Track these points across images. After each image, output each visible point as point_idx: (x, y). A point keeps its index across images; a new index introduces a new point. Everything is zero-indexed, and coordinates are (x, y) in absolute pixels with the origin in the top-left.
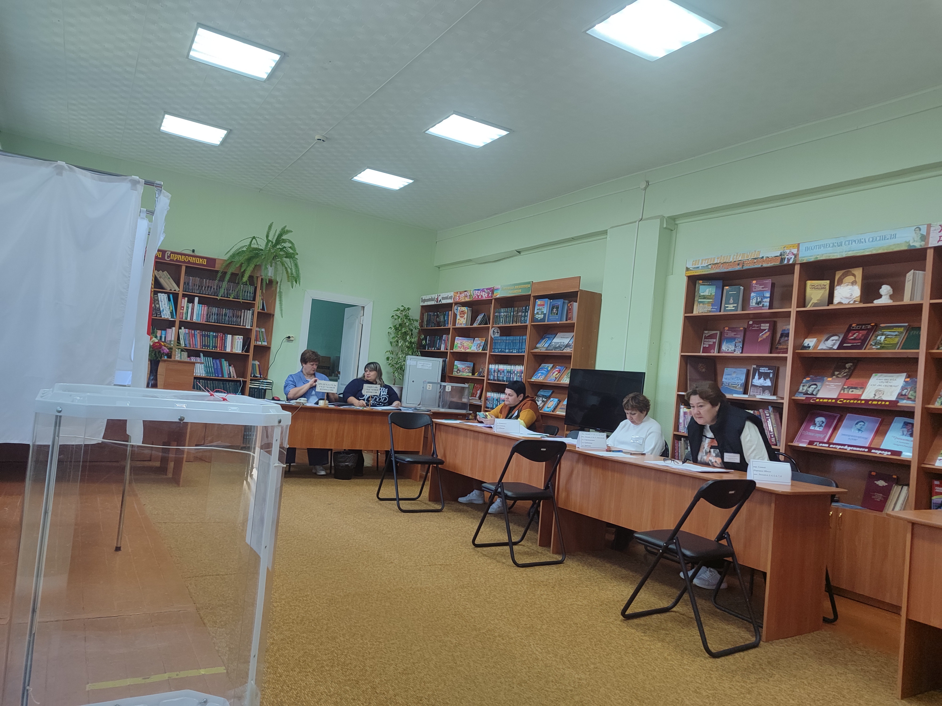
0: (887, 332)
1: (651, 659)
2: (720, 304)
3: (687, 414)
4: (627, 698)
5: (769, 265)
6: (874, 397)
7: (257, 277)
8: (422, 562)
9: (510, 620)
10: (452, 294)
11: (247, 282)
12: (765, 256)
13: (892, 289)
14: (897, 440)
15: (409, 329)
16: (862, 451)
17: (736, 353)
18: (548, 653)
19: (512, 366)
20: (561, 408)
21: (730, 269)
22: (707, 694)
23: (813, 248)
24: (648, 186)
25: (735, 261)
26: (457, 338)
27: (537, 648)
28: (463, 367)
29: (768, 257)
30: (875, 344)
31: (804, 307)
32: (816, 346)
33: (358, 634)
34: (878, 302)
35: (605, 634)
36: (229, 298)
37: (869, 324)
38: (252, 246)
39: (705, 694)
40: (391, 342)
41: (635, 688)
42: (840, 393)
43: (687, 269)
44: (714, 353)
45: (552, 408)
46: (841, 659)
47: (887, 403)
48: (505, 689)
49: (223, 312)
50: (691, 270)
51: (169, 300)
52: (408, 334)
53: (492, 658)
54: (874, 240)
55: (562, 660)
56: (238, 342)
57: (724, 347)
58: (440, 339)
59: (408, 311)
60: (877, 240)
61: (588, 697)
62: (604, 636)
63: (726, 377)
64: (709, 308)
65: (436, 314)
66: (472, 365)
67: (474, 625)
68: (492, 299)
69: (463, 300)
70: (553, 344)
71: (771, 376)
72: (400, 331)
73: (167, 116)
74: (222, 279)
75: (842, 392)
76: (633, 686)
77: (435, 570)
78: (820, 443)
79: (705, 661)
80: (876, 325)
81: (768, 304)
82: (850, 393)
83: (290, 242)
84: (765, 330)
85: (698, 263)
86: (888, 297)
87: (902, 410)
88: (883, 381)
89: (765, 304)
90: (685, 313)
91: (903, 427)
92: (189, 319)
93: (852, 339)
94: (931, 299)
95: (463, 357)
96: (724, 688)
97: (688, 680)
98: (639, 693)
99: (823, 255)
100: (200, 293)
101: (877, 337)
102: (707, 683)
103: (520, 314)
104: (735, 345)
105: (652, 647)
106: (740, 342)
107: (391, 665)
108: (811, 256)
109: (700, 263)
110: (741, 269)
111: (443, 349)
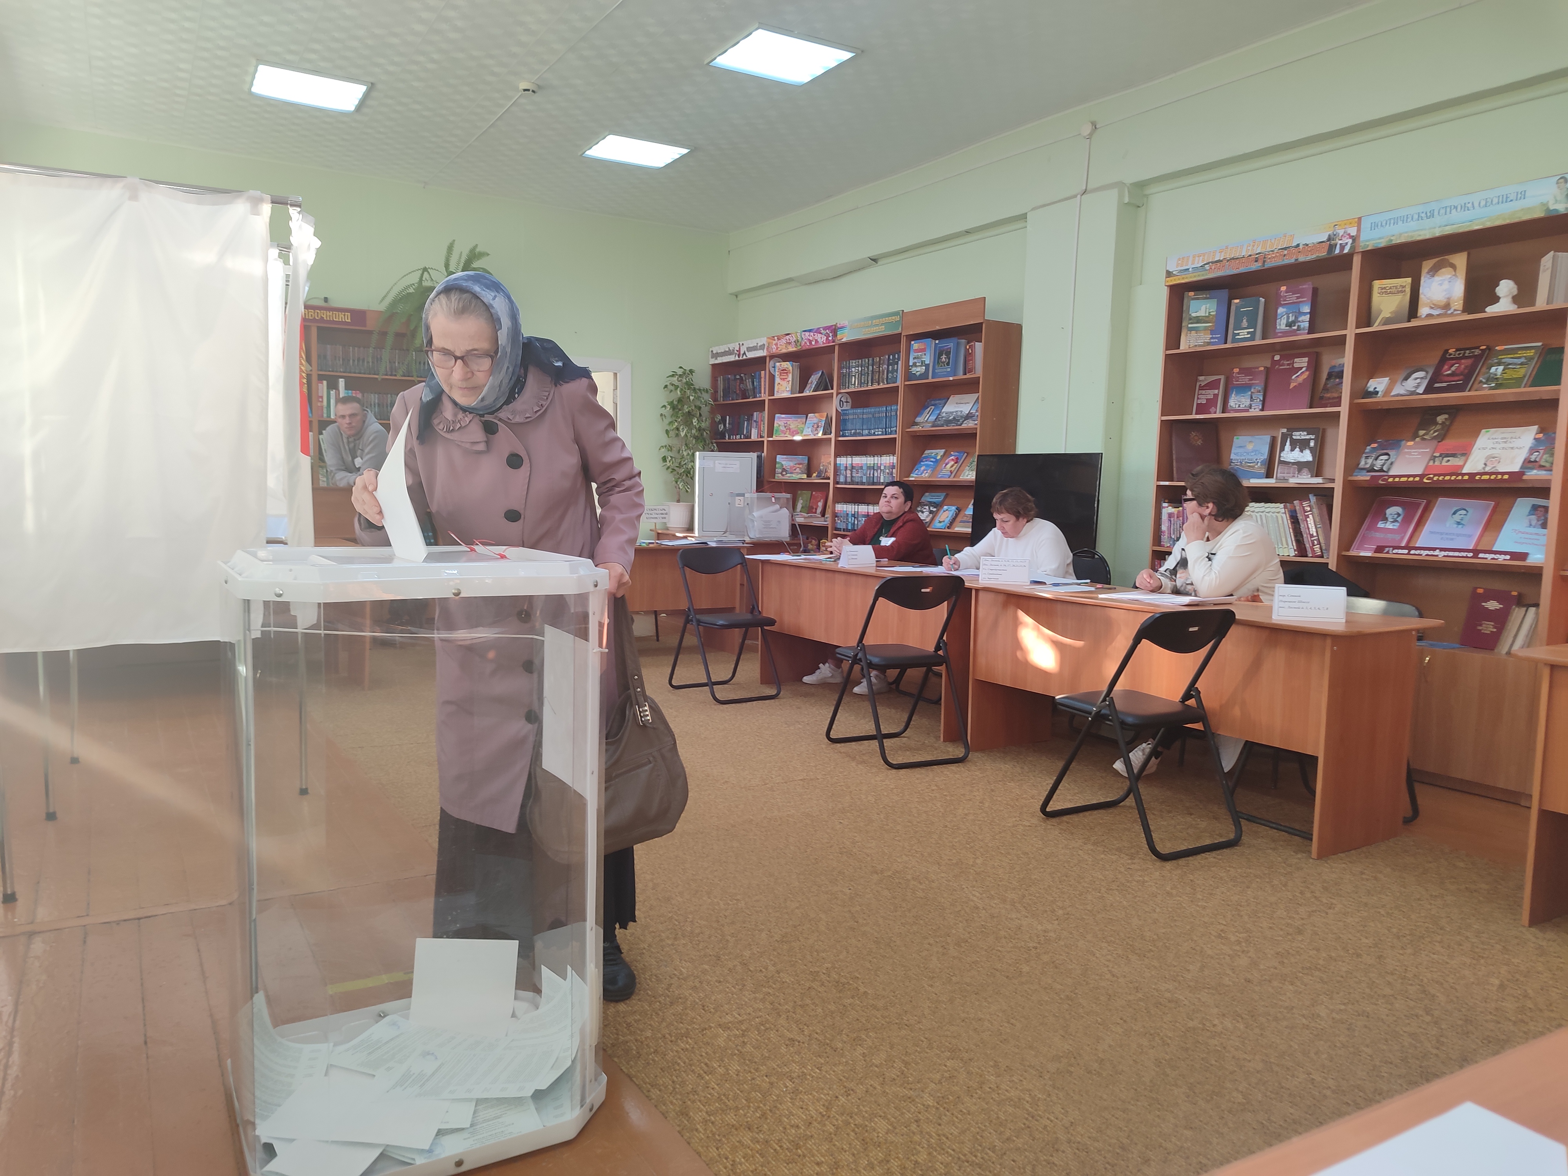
0: (1507, 359)
1: (1147, 896)
2: (1225, 329)
3: (1174, 517)
5: (1309, 258)
6: (1484, 468)
9: (925, 854)
10: (763, 341)
12: (1302, 242)
13: (1516, 286)
14: (1520, 535)
15: (695, 406)
16: (1463, 557)
17: (1253, 410)
18: (991, 897)
19: (876, 458)
20: (961, 521)
21: (1242, 269)
23: (1384, 224)
24: (1095, 131)
25: (1250, 256)
26: (777, 415)
28: (792, 464)
29: (1307, 245)
31: (1369, 326)
32: (1387, 391)
34: (1492, 310)
36: (396, 375)
37: (1478, 348)
38: (424, 284)
40: (666, 430)
41: (1129, 938)
42: (1427, 467)
43: (1169, 274)
44: (1215, 413)
45: (947, 521)
46: (1434, 875)
47: (1506, 477)
48: (937, 952)
50: (1175, 275)
52: (694, 416)
53: (909, 910)
54: (1488, 204)
57: (1233, 402)
58: (748, 420)
59: (691, 376)
60: (1494, 202)
61: (1061, 955)
63: (1236, 451)
64: (1207, 337)
65: (737, 377)
66: (804, 459)
67: (873, 866)
68: (834, 345)
69: (784, 351)
70: (944, 415)
71: (1312, 444)
72: (680, 410)
73: (261, 68)
74: (380, 346)
75: (1431, 463)
76: (1125, 936)
78: (1395, 548)
80: (1489, 348)
81: (1307, 325)
82: (1444, 463)
84: (1301, 368)
85: (1187, 261)
86: (1510, 299)
87: (1530, 485)
88: (1499, 440)
89: (1302, 325)
90: (1166, 350)
91: (1530, 514)
93: (1448, 375)
95: (791, 448)
98: (1137, 944)
99: (1401, 234)
100: (346, 372)
101: (1490, 369)
103: (884, 367)
104: (1252, 398)
106: (1259, 391)
107: (761, 931)
108: (1380, 238)
109: (1190, 263)
110: (1260, 268)
111: (754, 436)
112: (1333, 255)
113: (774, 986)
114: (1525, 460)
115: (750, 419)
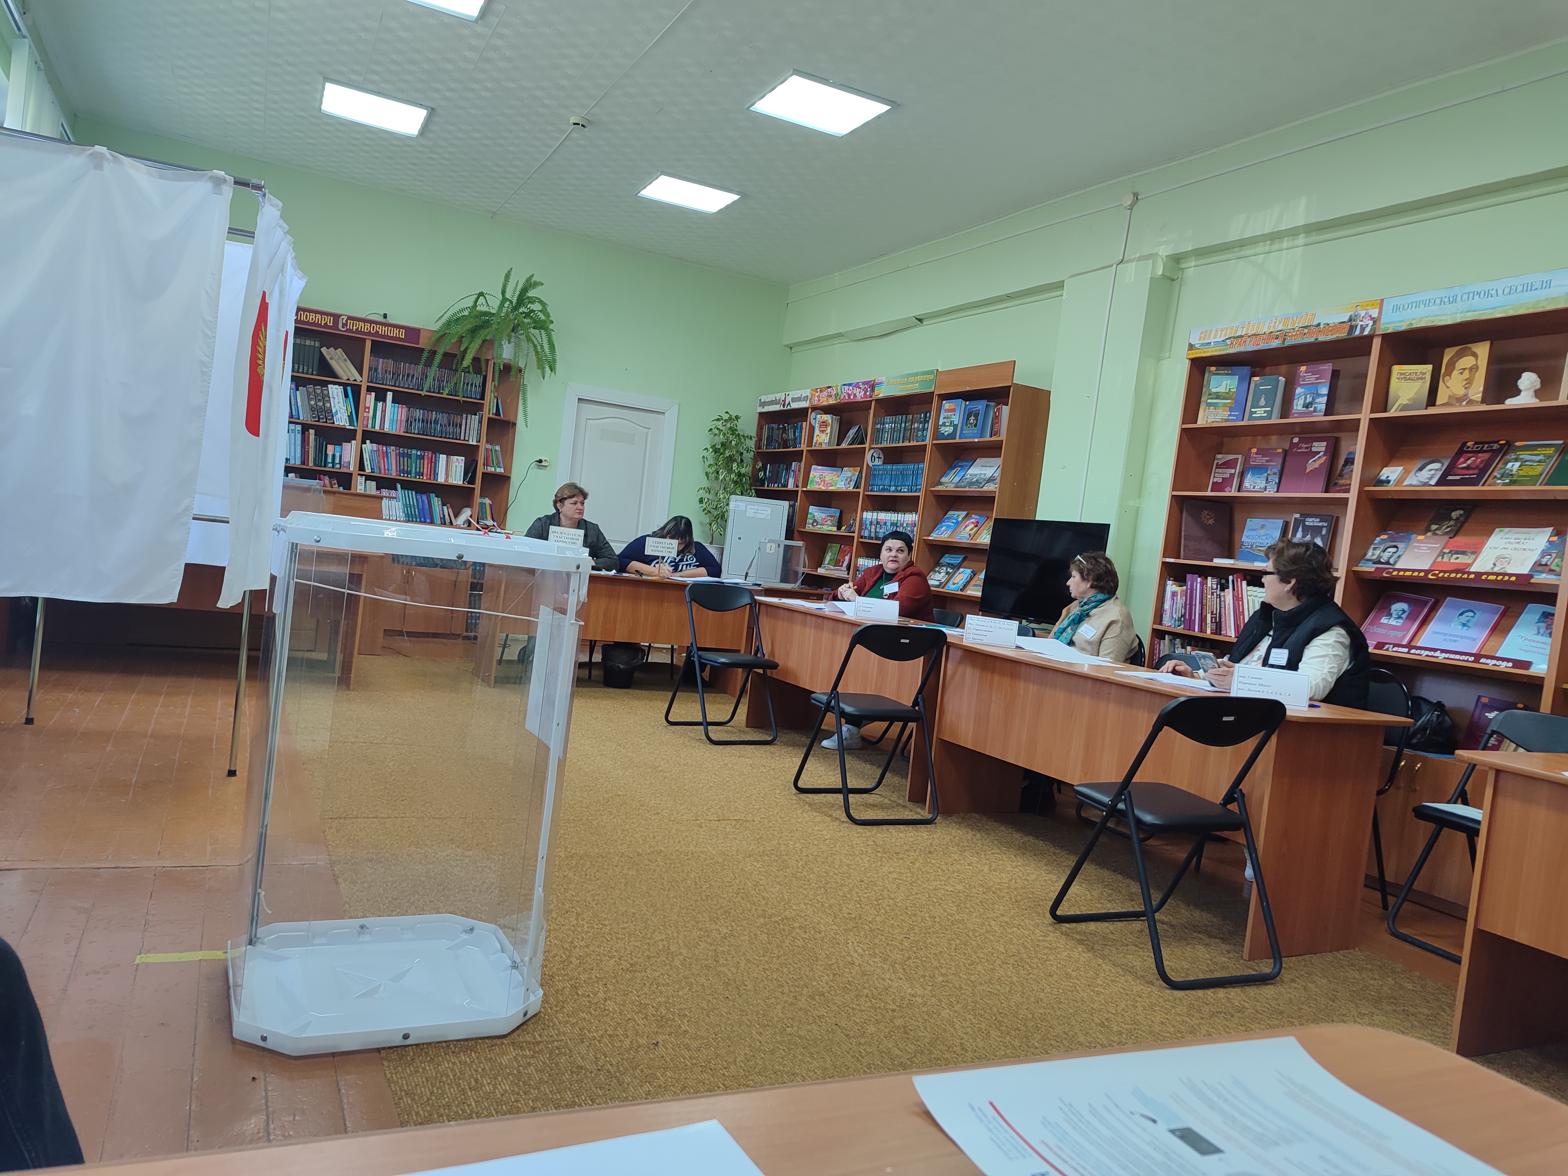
0: (1525, 455)
1: (1042, 974)
2: (1240, 405)
3: (1177, 596)
4: (983, 1026)
5: (1329, 338)
6: (1493, 569)
7: (487, 361)
8: (707, 815)
9: (827, 905)
10: (807, 392)
11: (469, 366)
12: (1323, 322)
13: (1539, 380)
14: (1527, 642)
15: (737, 452)
16: (1463, 660)
17: (1267, 492)
18: (875, 955)
19: (900, 515)
20: (974, 585)
21: (1262, 346)
22: (1120, 1029)
23: (1406, 306)
24: (1136, 202)
25: (1271, 332)
26: (813, 467)
27: (857, 948)
28: (823, 516)
29: (1328, 325)
30: (1502, 476)
31: (1385, 411)
32: (1400, 481)
33: (573, 912)
34: (1512, 403)
35: (977, 934)
36: (442, 394)
37: (1497, 442)
38: (478, 307)
39: (1115, 1028)
40: (706, 473)
41: (1001, 1013)
42: (1435, 562)
43: (1191, 347)
44: (1231, 491)
45: (961, 584)
46: (1372, 993)
47: (1513, 579)
48: (786, 1002)
49: (432, 418)
50: (1197, 349)
51: (346, 396)
52: (735, 460)
53: (779, 957)
54: (1512, 292)
55: (893, 966)
56: (456, 466)
57: (1247, 484)
58: (787, 469)
59: (736, 422)
60: (1518, 291)
61: (918, 1021)
62: (976, 936)
63: (1248, 534)
64: (1224, 414)
65: (781, 426)
66: (837, 512)
67: (764, 910)
68: (871, 401)
69: (825, 403)
70: (968, 476)
71: (1324, 532)
72: (722, 454)
73: (328, 86)
74: (429, 364)
75: (1439, 559)
76: (998, 1011)
77: (725, 828)
78: (1395, 645)
79: (1133, 983)
80: (1508, 444)
81: (1323, 407)
82: (1452, 560)
83: (541, 302)
84: (1320, 452)
85: (1210, 336)
86: (1532, 393)
87: (1538, 590)
88: (1512, 541)
90: (1183, 424)
91: (1539, 621)
92: (377, 428)
93: (1463, 468)
95: (824, 499)
96: (1153, 1022)
97: (1094, 1007)
98: (1006, 1021)
99: (1421, 318)
100: (395, 386)
101: (1506, 464)
102: (1125, 1014)
103: (916, 425)
105: (1050, 957)
106: (1275, 474)
107: (611, 957)
108: (1401, 322)
109: (1212, 336)
110: (1280, 346)
111: (791, 486)
112: (1353, 336)
113: (593, 1012)
114: (1536, 562)
115: (788, 468)
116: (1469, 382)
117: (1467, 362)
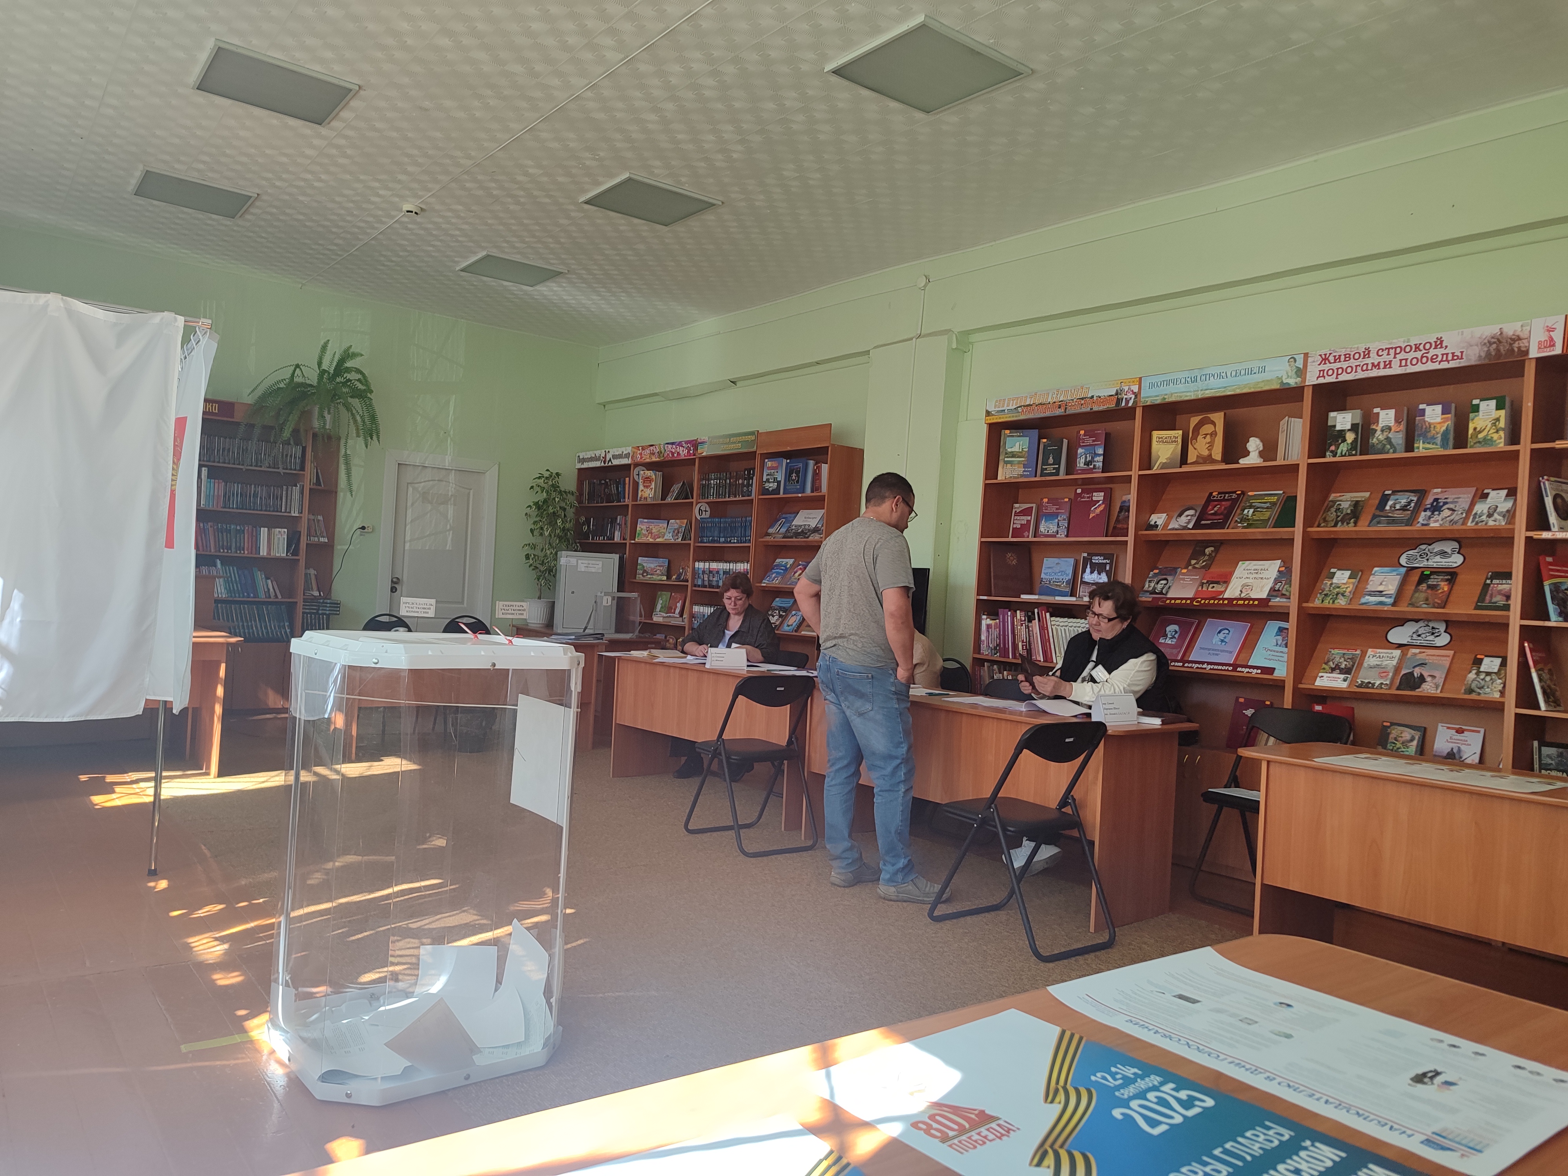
0: (1256, 503)
2: (1033, 463)
3: (991, 628)
5: (1101, 408)
6: (1240, 595)
7: (306, 431)
10: (629, 450)
11: (289, 439)
12: (1096, 394)
14: (1269, 652)
15: (560, 508)
16: (1225, 670)
17: (1059, 535)
21: (1048, 414)
23: (1159, 384)
24: (928, 284)
25: (1054, 403)
26: (640, 520)
28: (653, 566)
29: (1099, 397)
31: (1150, 469)
34: (1244, 462)
36: (261, 466)
37: (1235, 492)
38: (295, 380)
40: (531, 529)
42: (1197, 592)
43: (988, 413)
44: (1028, 537)
45: (795, 625)
47: (1256, 602)
49: (251, 491)
50: (993, 415)
52: (559, 516)
54: (1238, 375)
56: (279, 539)
57: (1042, 528)
58: (612, 523)
59: (557, 479)
60: (1242, 374)
63: (1046, 571)
64: (1020, 470)
65: (602, 482)
66: (665, 562)
68: (695, 459)
69: (648, 460)
70: (794, 527)
71: (1108, 568)
72: (545, 510)
74: (247, 436)
75: (1200, 589)
80: (1243, 493)
81: (1101, 464)
82: (1210, 589)
83: (358, 371)
84: (1099, 501)
85: (1004, 404)
87: (1275, 610)
88: (1252, 571)
89: (1097, 464)
90: (986, 478)
91: (1277, 635)
93: (1212, 514)
94: (1309, 458)
95: (652, 550)
99: (1172, 394)
100: (210, 461)
103: (740, 481)
104: (1058, 524)
106: (1065, 520)
108: (1156, 396)
109: (1006, 404)
110: (1062, 414)
111: (617, 538)
114: (1271, 588)
115: (613, 521)
116: (1211, 445)
117: (1207, 429)
